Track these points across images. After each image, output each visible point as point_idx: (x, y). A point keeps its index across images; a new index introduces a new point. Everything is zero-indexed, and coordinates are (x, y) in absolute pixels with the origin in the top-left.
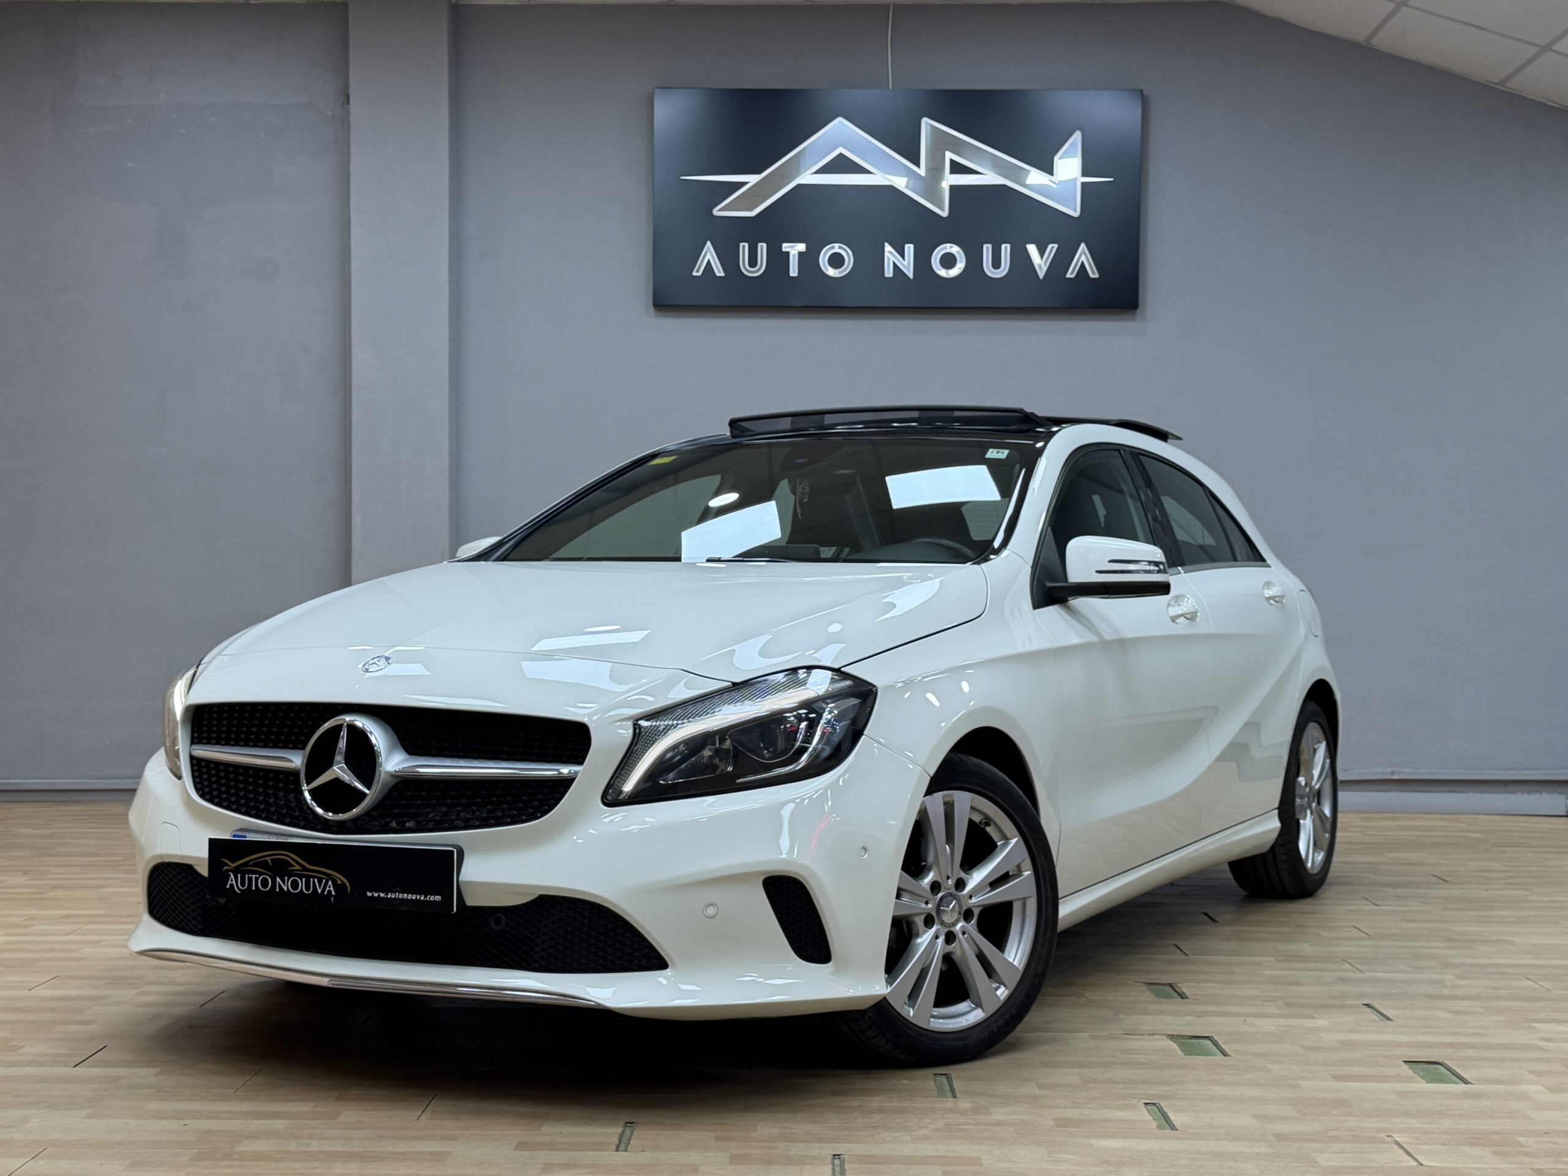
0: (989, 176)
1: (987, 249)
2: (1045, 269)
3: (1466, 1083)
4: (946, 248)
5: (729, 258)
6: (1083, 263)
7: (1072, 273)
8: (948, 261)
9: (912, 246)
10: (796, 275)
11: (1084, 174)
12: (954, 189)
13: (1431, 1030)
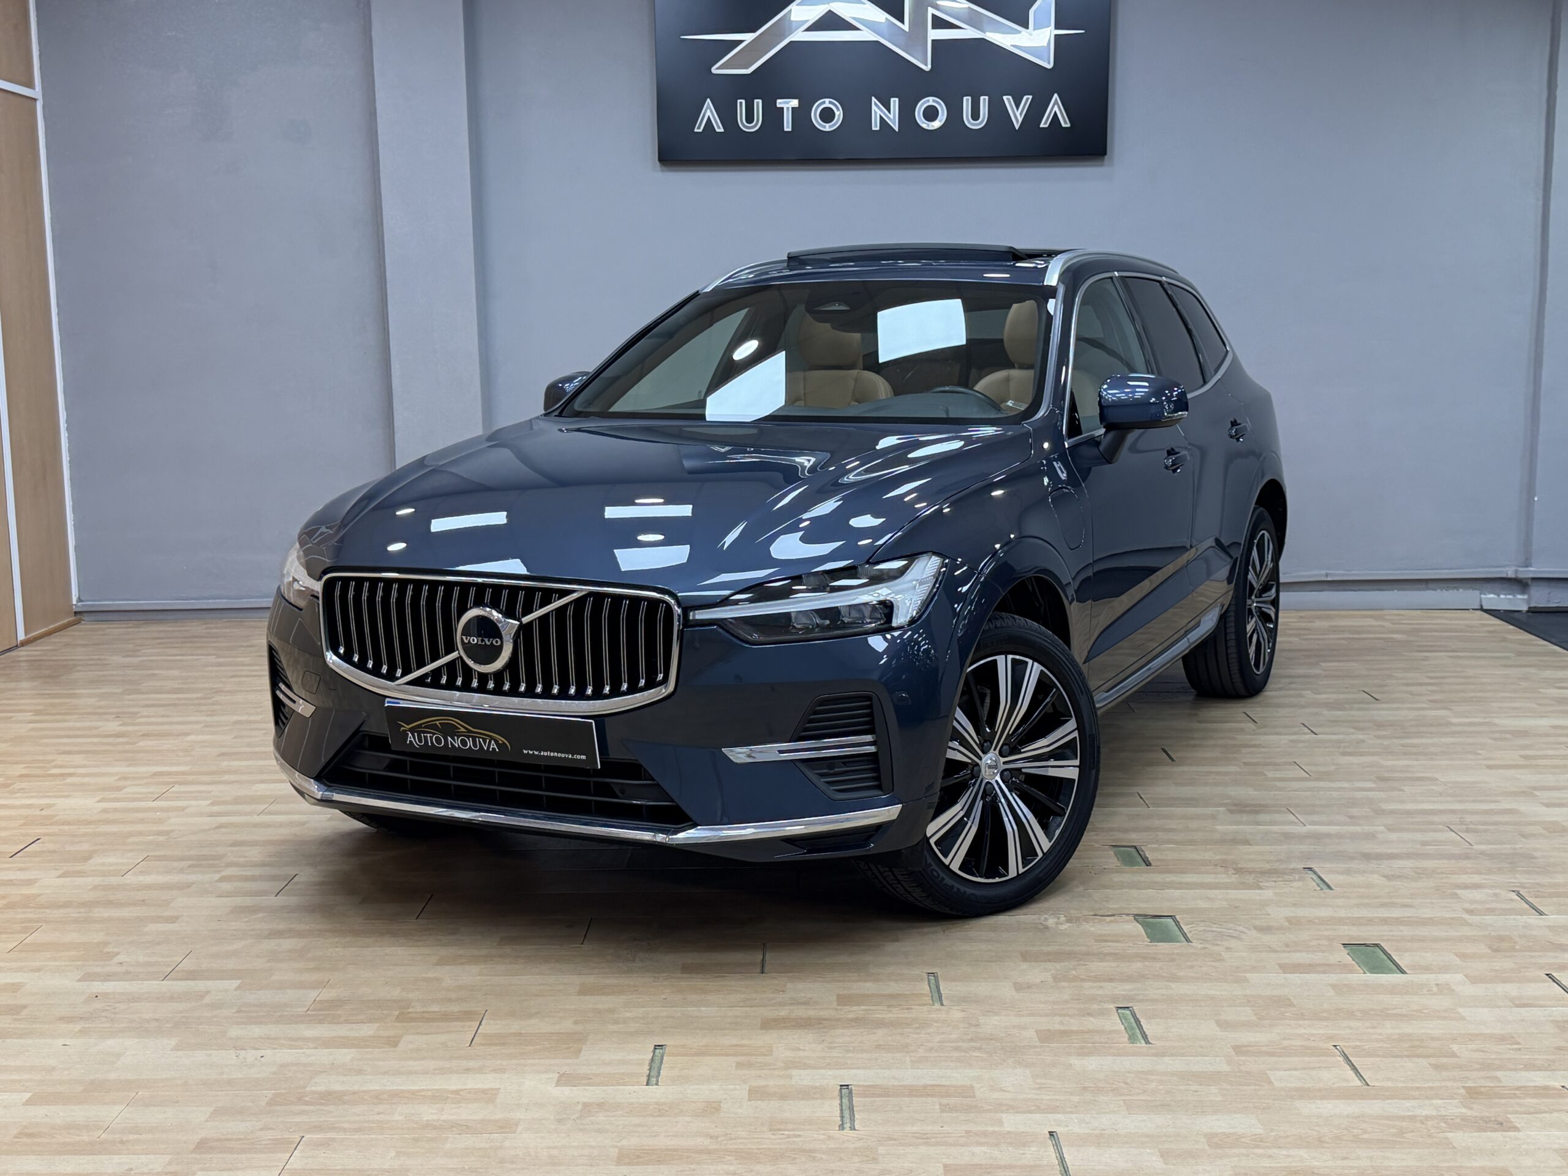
0: (965, 30)
3: (1402, 973)
11: (1057, 27)
13: (1366, 901)
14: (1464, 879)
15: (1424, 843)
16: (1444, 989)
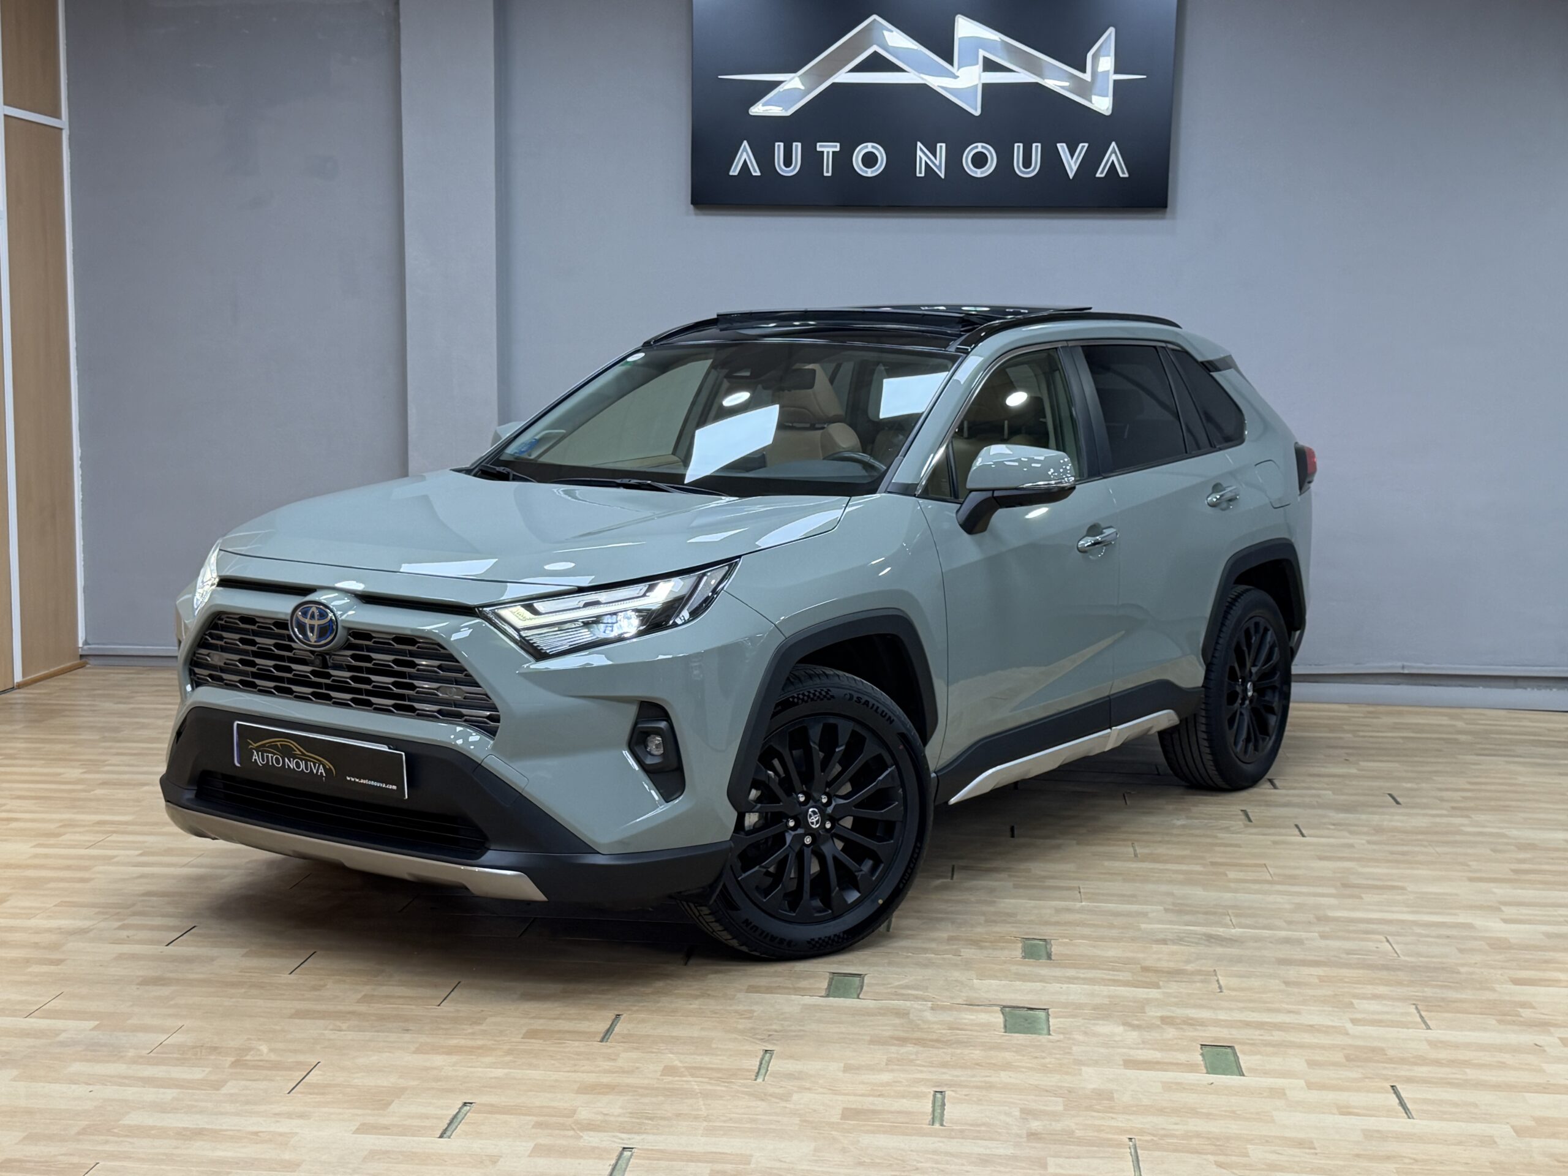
0: (1022, 74)
1: (1018, 148)
2: (1075, 168)
3: (1239, 1075)
4: (977, 147)
5: (764, 157)
6: (1113, 162)
7: (1102, 172)
8: (980, 160)
9: (944, 145)
10: (830, 174)
11: (1116, 72)
12: (986, 87)
13: (1251, 1005)
14: (1369, 989)
15: (1349, 952)
16: (1277, 1093)
